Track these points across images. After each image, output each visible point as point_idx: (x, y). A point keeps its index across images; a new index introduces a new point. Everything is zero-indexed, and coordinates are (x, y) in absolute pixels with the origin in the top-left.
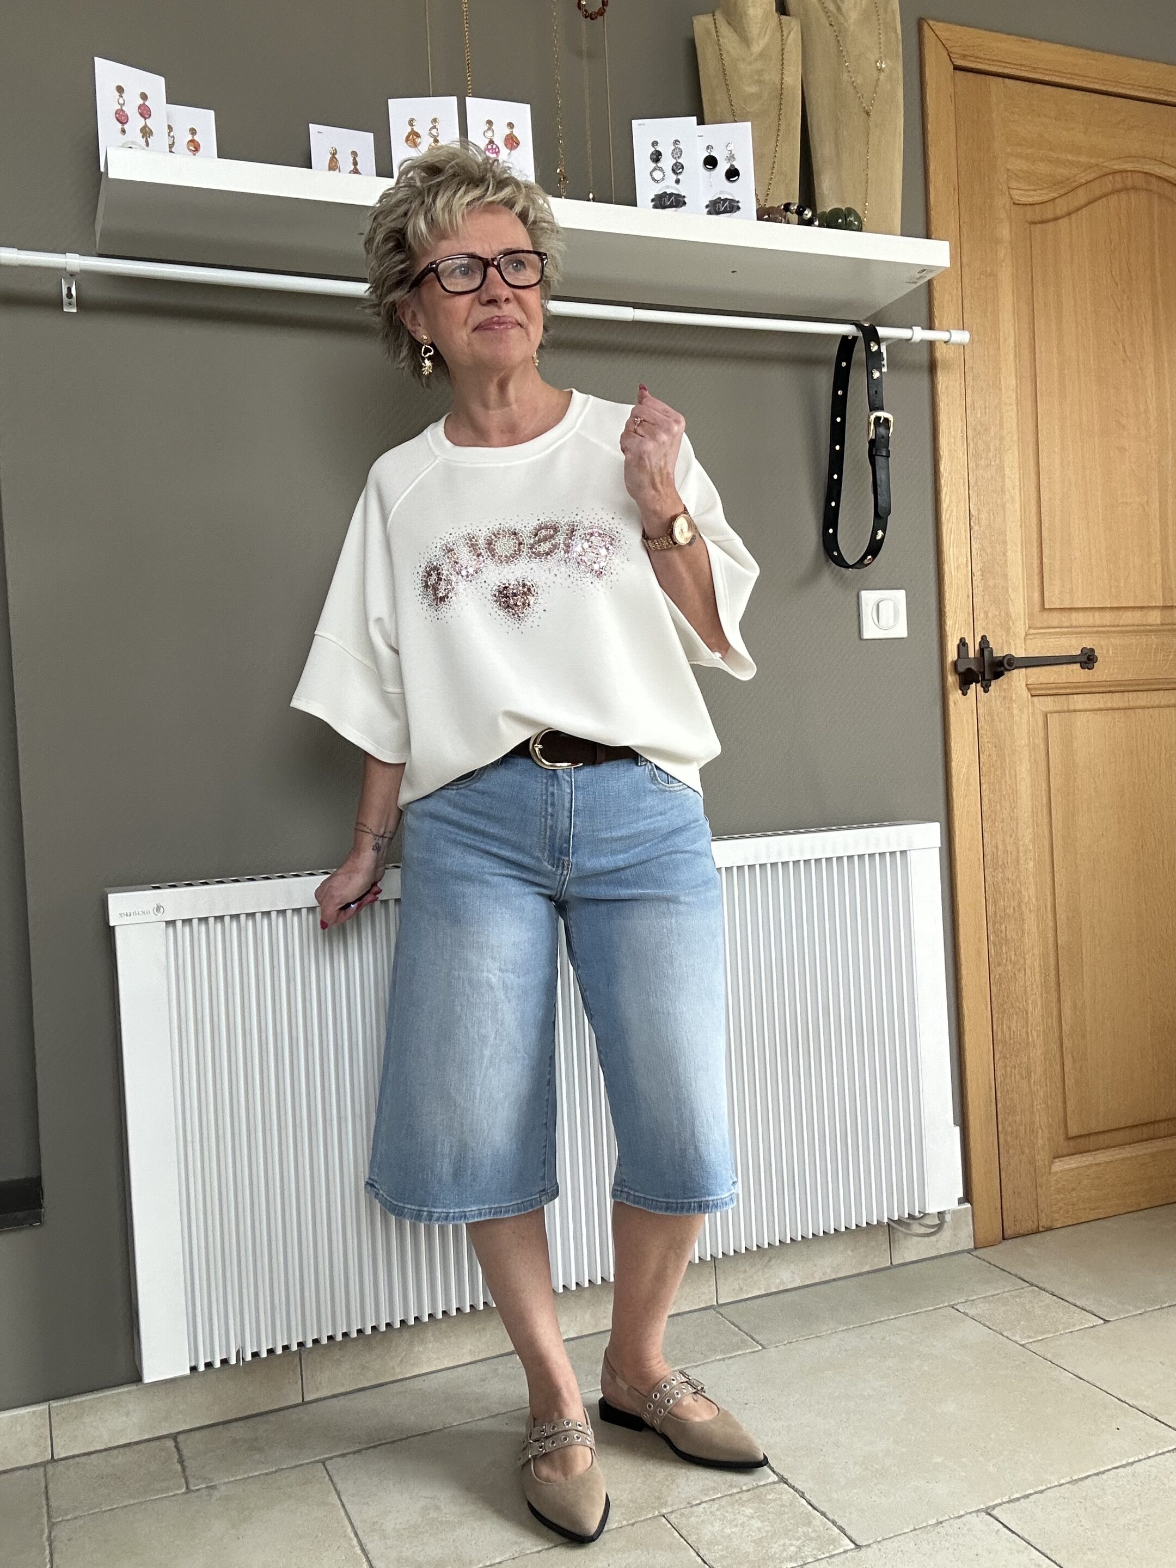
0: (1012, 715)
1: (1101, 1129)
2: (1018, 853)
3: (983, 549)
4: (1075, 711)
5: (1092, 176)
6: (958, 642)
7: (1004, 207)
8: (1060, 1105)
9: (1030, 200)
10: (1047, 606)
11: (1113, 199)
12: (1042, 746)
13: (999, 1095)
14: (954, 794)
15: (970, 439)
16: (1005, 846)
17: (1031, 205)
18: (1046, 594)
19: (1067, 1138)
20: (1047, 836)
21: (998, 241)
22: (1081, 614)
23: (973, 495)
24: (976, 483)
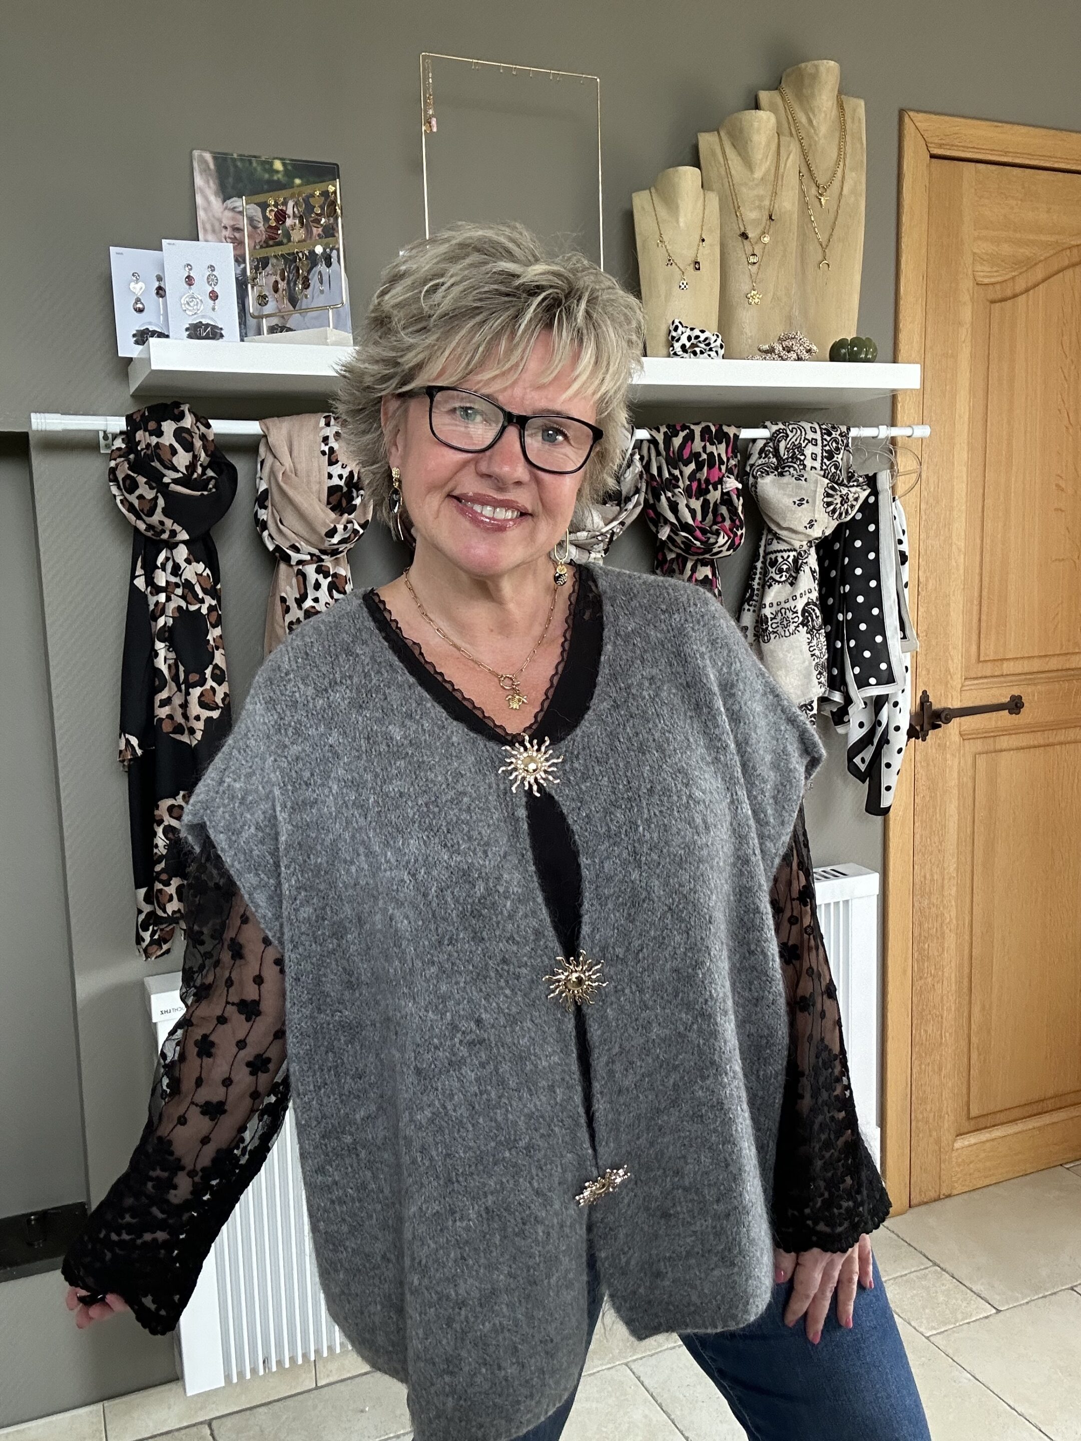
0: (945, 760)
1: (998, 1109)
2: (943, 879)
3: (928, 611)
4: (1001, 751)
5: (1052, 252)
7: (968, 290)
8: (965, 1091)
9: (993, 280)
10: (982, 659)
11: (1069, 273)
12: (970, 785)
13: (913, 1088)
14: (891, 834)
15: (922, 512)
16: (932, 875)
17: (992, 284)
18: (982, 647)
19: (969, 1118)
20: (969, 863)
21: (960, 324)
22: (1012, 663)
23: (923, 564)
24: (926, 552)
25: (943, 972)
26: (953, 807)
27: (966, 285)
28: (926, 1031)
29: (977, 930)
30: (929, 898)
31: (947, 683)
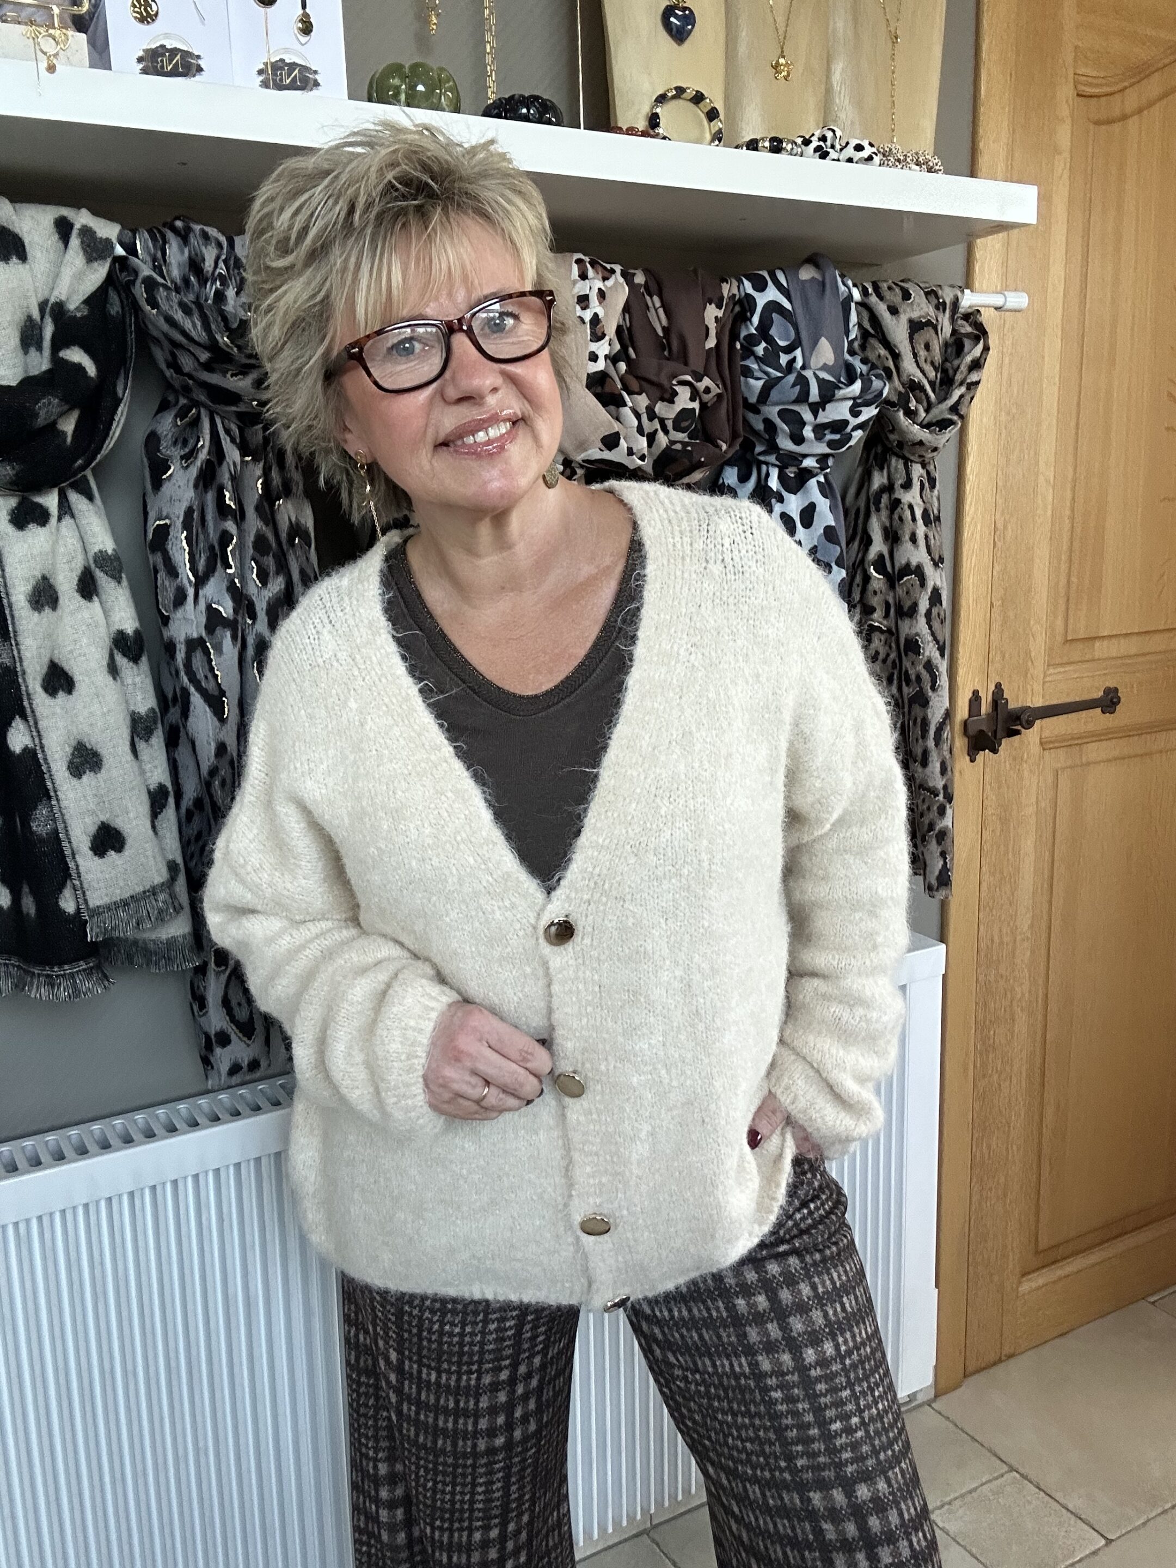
0: (1021, 779)
1: (1070, 1236)
2: (1015, 942)
3: (1004, 572)
4: (1088, 764)
6: (970, 695)
7: (1067, 101)
8: (1033, 1218)
9: (1098, 91)
10: (1069, 638)
16: (1001, 937)
17: (1098, 96)
18: (1071, 621)
19: (1037, 1253)
20: (1045, 917)
21: (1057, 151)
22: (1105, 643)
23: (1000, 501)
24: (1005, 486)
25: (1012, 1066)
26: (1029, 842)
27: (1065, 92)
28: (989, 1147)
29: (1053, 1007)
30: (997, 969)
31: (1027, 671)
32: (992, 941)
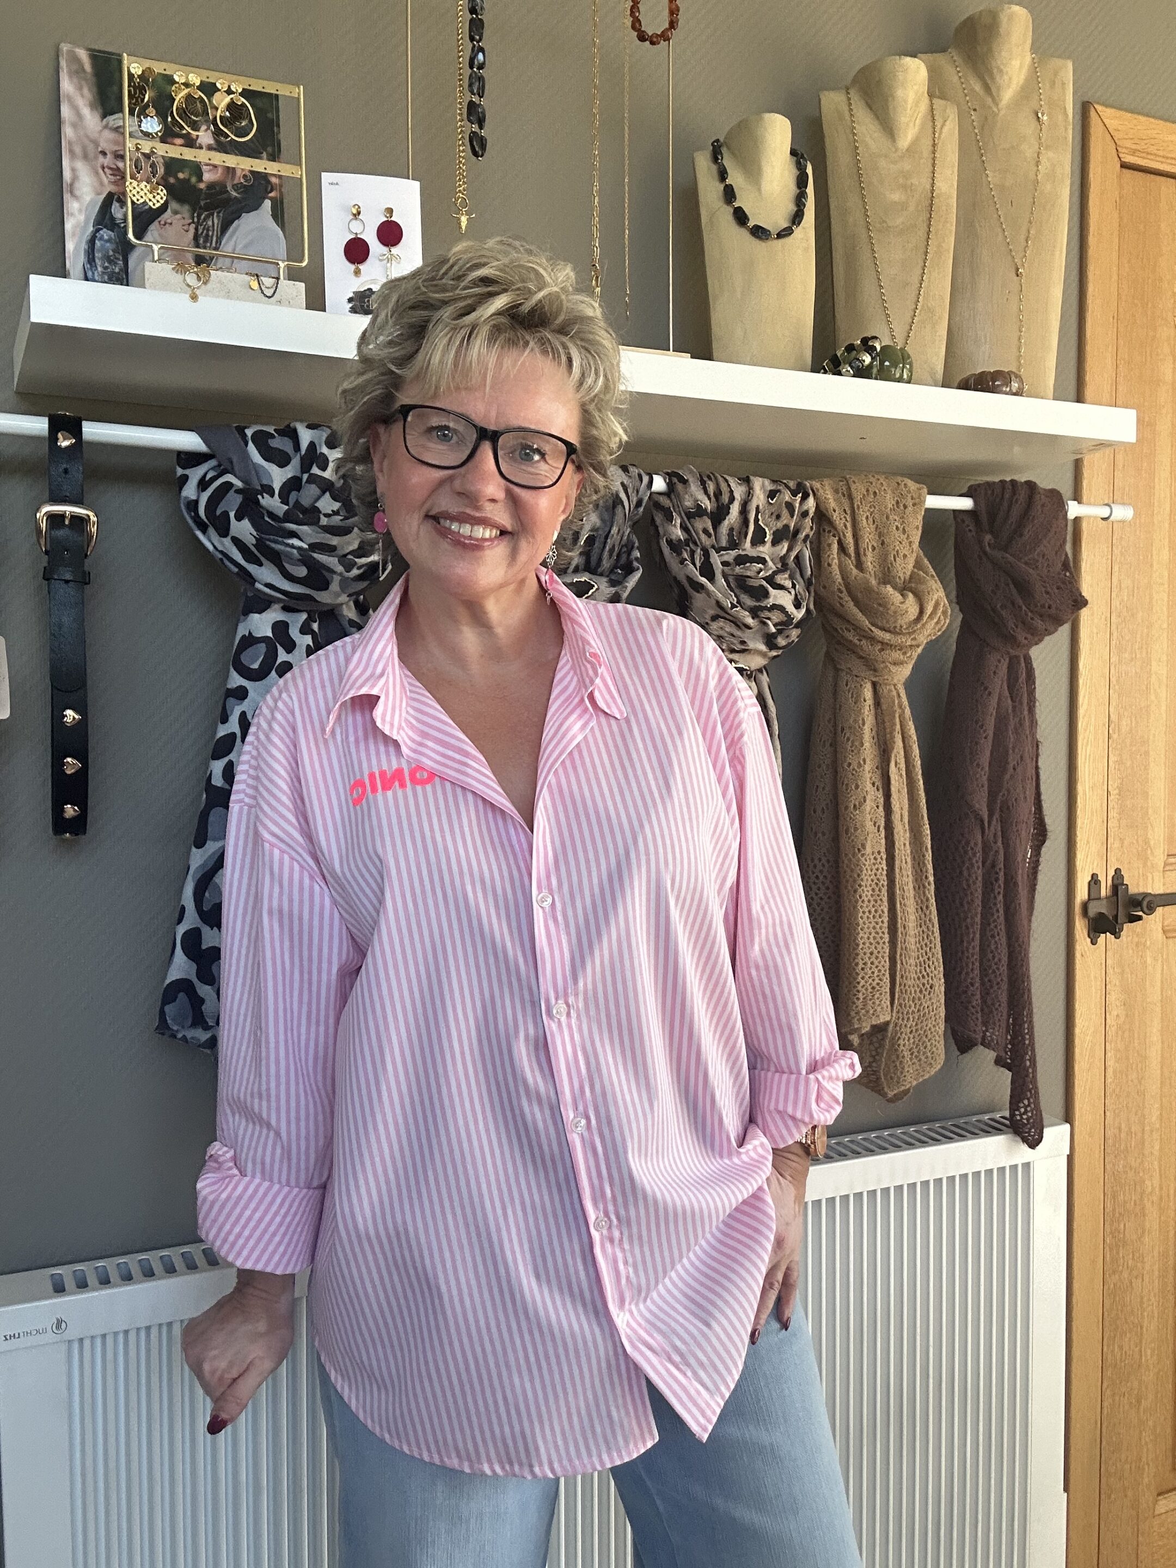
0: (1144, 964)
2: (1143, 1133)
3: (1120, 762)
6: (1090, 878)
13: (1104, 1430)
15: (1114, 627)
16: (1129, 1126)
19: (1174, 1469)
21: (1159, 383)
23: (1114, 696)
24: (1118, 681)
25: (1143, 1262)
26: (1155, 1030)
28: (1121, 1348)
30: (1125, 1159)
31: (1147, 859)
32: (1120, 1131)
